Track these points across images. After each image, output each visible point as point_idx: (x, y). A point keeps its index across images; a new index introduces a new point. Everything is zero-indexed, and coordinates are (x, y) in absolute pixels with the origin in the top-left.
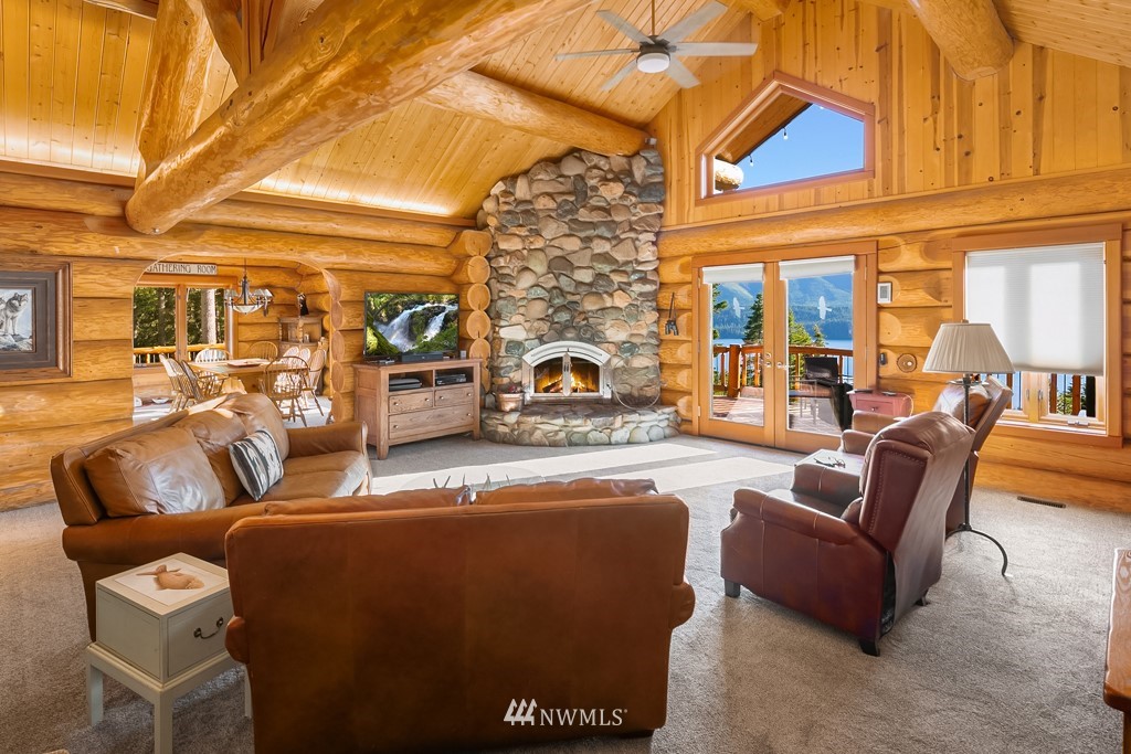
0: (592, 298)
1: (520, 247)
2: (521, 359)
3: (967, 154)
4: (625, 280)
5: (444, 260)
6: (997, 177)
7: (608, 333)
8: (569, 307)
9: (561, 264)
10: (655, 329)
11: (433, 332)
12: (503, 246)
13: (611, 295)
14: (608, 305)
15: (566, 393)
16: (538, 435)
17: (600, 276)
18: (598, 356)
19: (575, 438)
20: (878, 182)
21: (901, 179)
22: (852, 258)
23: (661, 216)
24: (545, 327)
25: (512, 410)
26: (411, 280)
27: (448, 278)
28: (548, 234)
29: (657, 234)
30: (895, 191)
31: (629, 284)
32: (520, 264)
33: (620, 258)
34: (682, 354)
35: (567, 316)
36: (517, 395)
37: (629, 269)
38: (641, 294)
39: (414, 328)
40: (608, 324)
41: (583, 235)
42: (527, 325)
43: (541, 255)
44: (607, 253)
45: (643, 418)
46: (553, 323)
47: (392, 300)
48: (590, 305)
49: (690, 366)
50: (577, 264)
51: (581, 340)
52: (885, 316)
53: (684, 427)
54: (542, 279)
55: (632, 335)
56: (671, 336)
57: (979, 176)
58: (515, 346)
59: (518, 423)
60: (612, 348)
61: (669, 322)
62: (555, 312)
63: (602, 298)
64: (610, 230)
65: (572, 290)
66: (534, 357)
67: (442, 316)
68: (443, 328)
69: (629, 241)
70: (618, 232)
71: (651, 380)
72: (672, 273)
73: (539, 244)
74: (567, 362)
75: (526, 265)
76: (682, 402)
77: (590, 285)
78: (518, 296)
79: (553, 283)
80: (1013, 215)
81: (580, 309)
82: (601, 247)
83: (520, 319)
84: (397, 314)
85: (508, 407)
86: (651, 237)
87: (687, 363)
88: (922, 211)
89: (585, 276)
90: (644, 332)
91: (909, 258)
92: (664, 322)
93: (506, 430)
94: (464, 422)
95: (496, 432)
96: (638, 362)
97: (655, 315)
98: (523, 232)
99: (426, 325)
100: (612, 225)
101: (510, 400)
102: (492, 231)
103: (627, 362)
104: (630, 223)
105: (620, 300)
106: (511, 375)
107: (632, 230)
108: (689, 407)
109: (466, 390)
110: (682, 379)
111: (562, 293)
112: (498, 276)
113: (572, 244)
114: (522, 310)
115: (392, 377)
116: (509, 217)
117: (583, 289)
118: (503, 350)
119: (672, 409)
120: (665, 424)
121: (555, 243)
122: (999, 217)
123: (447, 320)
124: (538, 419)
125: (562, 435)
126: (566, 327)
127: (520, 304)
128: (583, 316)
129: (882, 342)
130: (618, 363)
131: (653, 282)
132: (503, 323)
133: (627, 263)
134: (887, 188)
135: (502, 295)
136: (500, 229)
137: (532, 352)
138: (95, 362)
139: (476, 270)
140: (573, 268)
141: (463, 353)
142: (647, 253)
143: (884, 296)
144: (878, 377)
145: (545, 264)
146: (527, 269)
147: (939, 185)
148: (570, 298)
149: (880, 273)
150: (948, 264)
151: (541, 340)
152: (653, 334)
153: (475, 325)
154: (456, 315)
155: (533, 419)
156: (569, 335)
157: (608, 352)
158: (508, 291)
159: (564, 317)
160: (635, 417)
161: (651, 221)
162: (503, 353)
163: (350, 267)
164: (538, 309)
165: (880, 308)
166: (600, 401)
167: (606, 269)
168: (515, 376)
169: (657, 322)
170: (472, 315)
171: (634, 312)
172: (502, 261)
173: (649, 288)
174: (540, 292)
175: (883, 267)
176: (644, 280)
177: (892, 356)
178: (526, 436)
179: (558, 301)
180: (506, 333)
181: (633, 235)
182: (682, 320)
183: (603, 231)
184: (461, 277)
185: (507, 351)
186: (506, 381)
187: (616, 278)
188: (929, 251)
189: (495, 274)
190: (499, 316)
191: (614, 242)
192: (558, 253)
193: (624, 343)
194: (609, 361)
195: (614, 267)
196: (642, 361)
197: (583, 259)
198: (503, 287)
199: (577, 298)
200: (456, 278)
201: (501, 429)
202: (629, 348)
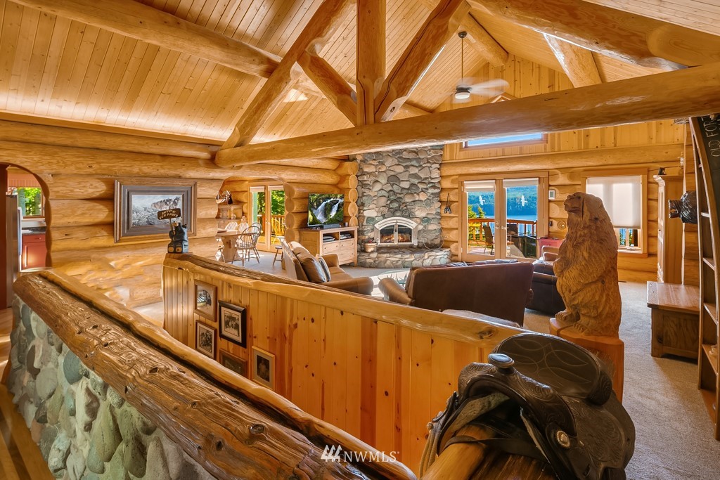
0: (409, 196)
1: (374, 170)
2: (373, 226)
3: (587, 136)
4: (425, 187)
5: (335, 177)
6: (599, 146)
7: (416, 213)
8: (398, 200)
9: (394, 179)
10: (439, 211)
11: (333, 213)
12: (366, 170)
13: (418, 194)
14: (417, 199)
15: (396, 243)
16: (388, 263)
17: (412, 185)
18: (412, 224)
19: (406, 264)
20: (548, 146)
21: (559, 145)
22: (537, 179)
23: (441, 155)
24: (386, 210)
25: (372, 252)
26: (322, 187)
27: (335, 185)
28: (387, 164)
29: (440, 164)
30: (556, 149)
31: (427, 189)
32: (373, 179)
33: (423, 176)
34: (452, 223)
35: (397, 205)
36: (374, 244)
37: (426, 181)
38: (432, 194)
39: (327, 211)
40: (417, 208)
41: (404, 164)
42: (377, 209)
43: (384, 174)
44: (416, 173)
45: (437, 254)
46: (390, 208)
47: (318, 197)
48: (408, 199)
49: (457, 229)
50: (401, 179)
51: (403, 216)
52: (552, 205)
53: (454, 258)
54: (384, 186)
55: (428, 214)
56: (448, 214)
57: (592, 146)
58: (371, 220)
59: (377, 257)
60: (418, 220)
61: (446, 208)
62: (391, 203)
63: (414, 196)
64: (418, 162)
65: (399, 191)
66: (381, 225)
67: (337, 204)
68: (338, 211)
69: (427, 168)
70: (421, 163)
71: (437, 236)
72: (446, 184)
73: (383, 169)
74: (395, 228)
75: (377, 179)
76: (453, 246)
77: (408, 189)
78: (373, 195)
79: (390, 188)
80: (606, 163)
81: (403, 201)
82: (414, 171)
83: (374, 206)
84: (320, 204)
85: (370, 250)
86: (438, 166)
87: (455, 227)
88: (569, 159)
89: (406, 185)
90: (434, 212)
91: (562, 179)
92: (444, 207)
93: (372, 261)
94: (351, 258)
95: (366, 262)
96: (432, 227)
97: (439, 204)
98: (376, 163)
99: (331, 209)
100: (418, 160)
101: (371, 247)
102: (359, 162)
103: (425, 227)
104: (428, 159)
105: (423, 197)
106: (369, 234)
107: (428, 162)
108: (457, 249)
109: (352, 242)
110: (452, 236)
111: (395, 193)
112: (362, 184)
113: (400, 169)
114: (375, 202)
115: (324, 235)
116: (369, 155)
117: (405, 191)
118: (365, 222)
119: (447, 250)
120: (446, 257)
121: (391, 168)
122: (601, 163)
123: (339, 207)
124: (388, 255)
125: (400, 262)
126: (396, 210)
127: (374, 198)
128: (404, 205)
129: (551, 216)
130: (421, 227)
131: (438, 188)
132: (365, 208)
133: (426, 179)
134: (553, 148)
135: (365, 194)
136: (364, 161)
137: (379, 223)
138: (204, 229)
139: (352, 182)
140: (400, 181)
141: (347, 223)
142: (436, 174)
143: (552, 196)
144: (549, 232)
145: (386, 179)
146: (377, 181)
147: (575, 148)
148: (399, 196)
149: (550, 186)
150: (580, 183)
151: (384, 216)
152: (438, 214)
153: (352, 210)
154: (343, 204)
155: (385, 255)
156: (398, 214)
157: (416, 222)
158: (367, 192)
159: (395, 205)
160: (434, 253)
161: (438, 158)
162: (365, 223)
163: (297, 181)
164: (383, 201)
165: (550, 201)
166: (411, 247)
167: (416, 181)
168: (372, 235)
169: (440, 207)
170: (350, 205)
171: (428, 203)
172: (365, 178)
173: (437, 191)
174: (384, 193)
175: (551, 183)
176: (434, 187)
177: (555, 223)
178: (383, 264)
179: (392, 198)
180: (367, 214)
181: (429, 165)
182: (453, 206)
183: (414, 163)
184: (344, 185)
185: (367, 222)
186: (367, 237)
187: (421, 186)
188: (571, 177)
189: (360, 184)
190: (363, 205)
191: (420, 168)
192: (393, 173)
193: (424, 218)
194: (417, 227)
195: (420, 181)
196: (433, 227)
197: (404, 177)
198: (366, 190)
199: (401, 196)
200: (340, 186)
201: (368, 261)
202: (426, 220)
